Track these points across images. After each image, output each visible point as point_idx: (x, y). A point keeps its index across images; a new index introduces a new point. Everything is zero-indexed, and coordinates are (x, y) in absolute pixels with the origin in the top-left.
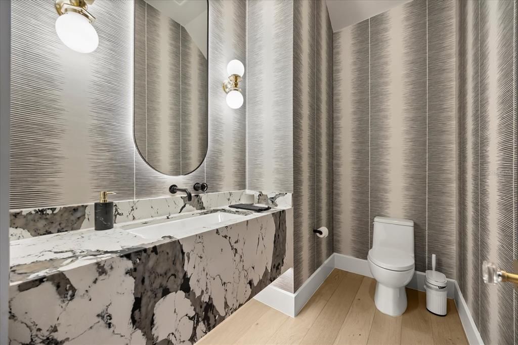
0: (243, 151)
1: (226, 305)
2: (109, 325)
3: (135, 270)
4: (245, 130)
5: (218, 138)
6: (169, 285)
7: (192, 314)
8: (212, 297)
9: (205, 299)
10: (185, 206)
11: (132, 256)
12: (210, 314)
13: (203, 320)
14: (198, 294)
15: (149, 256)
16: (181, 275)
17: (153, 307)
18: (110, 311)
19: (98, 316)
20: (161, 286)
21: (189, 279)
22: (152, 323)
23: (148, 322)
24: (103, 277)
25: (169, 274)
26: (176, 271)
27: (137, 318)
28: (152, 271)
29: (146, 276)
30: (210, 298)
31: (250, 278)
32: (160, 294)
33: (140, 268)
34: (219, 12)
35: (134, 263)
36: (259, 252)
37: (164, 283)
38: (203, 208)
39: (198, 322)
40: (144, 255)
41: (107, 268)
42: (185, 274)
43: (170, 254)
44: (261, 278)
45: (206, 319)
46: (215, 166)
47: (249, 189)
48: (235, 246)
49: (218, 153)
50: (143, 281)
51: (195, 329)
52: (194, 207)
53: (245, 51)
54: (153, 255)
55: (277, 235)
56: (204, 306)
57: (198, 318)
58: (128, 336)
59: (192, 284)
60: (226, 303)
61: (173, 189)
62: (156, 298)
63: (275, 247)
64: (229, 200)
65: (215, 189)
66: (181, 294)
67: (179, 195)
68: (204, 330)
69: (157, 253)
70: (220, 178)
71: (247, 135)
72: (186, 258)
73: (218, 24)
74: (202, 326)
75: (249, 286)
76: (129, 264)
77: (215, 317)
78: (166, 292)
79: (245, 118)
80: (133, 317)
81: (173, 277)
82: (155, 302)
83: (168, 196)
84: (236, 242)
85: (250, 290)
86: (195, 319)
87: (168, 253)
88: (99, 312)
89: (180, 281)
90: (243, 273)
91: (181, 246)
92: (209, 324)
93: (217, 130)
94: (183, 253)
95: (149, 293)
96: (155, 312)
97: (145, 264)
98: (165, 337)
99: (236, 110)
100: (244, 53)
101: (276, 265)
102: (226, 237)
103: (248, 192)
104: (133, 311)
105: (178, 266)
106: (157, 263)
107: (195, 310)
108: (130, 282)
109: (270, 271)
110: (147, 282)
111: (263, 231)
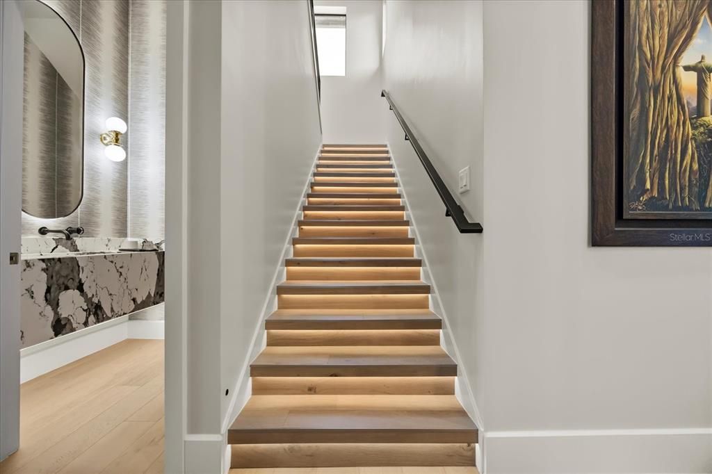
0: (124, 200)
1: (112, 310)
2: (32, 297)
3: (47, 269)
4: (127, 180)
5: (94, 186)
6: (69, 285)
7: (86, 308)
8: (101, 300)
9: (95, 300)
10: (57, 247)
11: (46, 261)
12: (99, 312)
13: (94, 315)
14: (90, 296)
15: (56, 263)
16: (77, 281)
17: (58, 295)
18: (32, 290)
19: (26, 290)
20: (63, 284)
21: (83, 284)
22: (58, 304)
23: (56, 302)
24: (28, 269)
25: (69, 278)
26: (74, 276)
27: (48, 297)
28: (58, 273)
29: (54, 275)
30: (99, 301)
31: (133, 296)
32: (63, 288)
33: (50, 269)
34: (96, 67)
35: (47, 265)
36: (142, 279)
37: (66, 283)
38: (78, 251)
39: (89, 314)
40: (53, 262)
41: (31, 264)
42: (80, 280)
43: (70, 265)
44: (144, 299)
45: (96, 314)
46: (91, 213)
47: (131, 237)
48: (120, 270)
49: (94, 200)
50: (52, 277)
51: (87, 318)
52: (67, 248)
53: (127, 105)
54: (58, 263)
55: (160, 270)
56: (95, 305)
57: (90, 311)
58: (43, 306)
59: (85, 288)
60: (112, 308)
61: (43, 231)
62: (60, 290)
63: (158, 278)
64: (107, 245)
65: (90, 235)
66: (77, 292)
67: (49, 236)
68: (95, 321)
69: (61, 262)
70: (96, 224)
71: (129, 186)
72: (81, 270)
73: (95, 80)
74: (92, 318)
75: (132, 302)
76: (44, 266)
77: (103, 315)
78: (67, 288)
79: (127, 169)
80: (46, 297)
81: (71, 280)
82: (60, 292)
83: (39, 236)
84: (121, 267)
85: (134, 306)
86: (88, 311)
87: (68, 264)
88: (27, 288)
89: (76, 284)
90: (127, 291)
91: (77, 262)
92: (98, 319)
93: (94, 179)
94: (79, 267)
95: (56, 286)
96: (60, 298)
97: (54, 268)
98: (66, 316)
99: (117, 163)
100: (125, 106)
101: (160, 293)
102: (112, 262)
103: (129, 239)
104: (46, 293)
105: (75, 274)
106: (61, 268)
107: (87, 305)
108: (44, 276)
109: (153, 295)
110: (54, 278)
111: (146, 264)
